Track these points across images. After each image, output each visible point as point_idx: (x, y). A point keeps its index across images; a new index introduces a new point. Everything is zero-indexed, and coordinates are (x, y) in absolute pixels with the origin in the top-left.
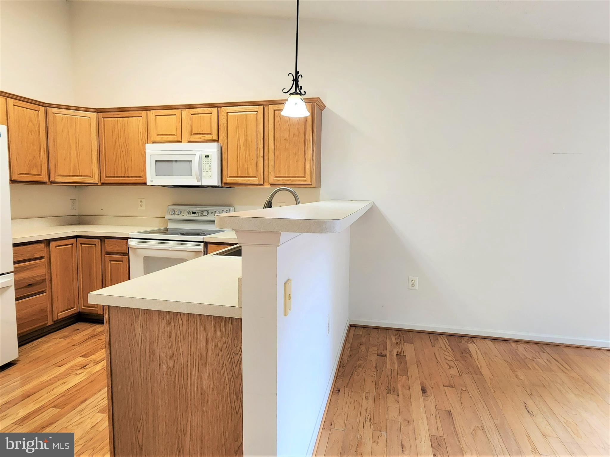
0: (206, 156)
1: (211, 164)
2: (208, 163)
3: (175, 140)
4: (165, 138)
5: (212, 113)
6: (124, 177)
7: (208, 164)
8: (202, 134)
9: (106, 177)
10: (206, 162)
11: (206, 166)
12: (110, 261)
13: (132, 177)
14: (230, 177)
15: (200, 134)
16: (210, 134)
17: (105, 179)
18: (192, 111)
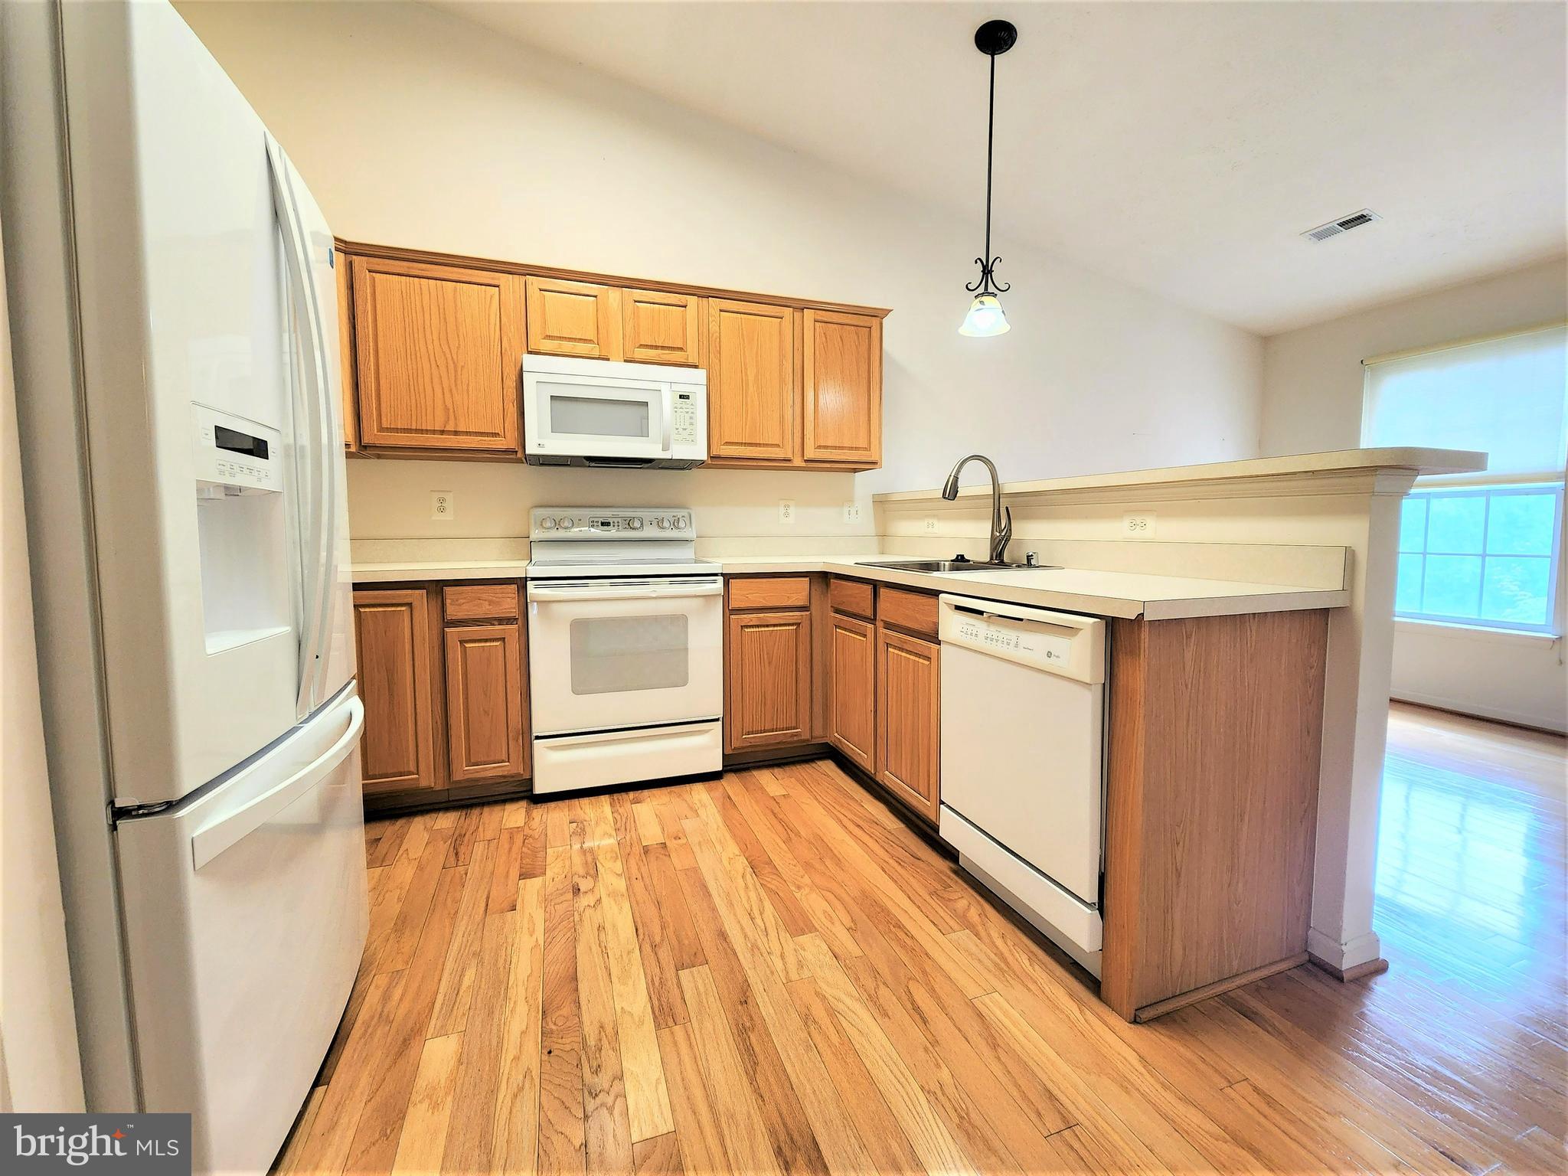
0: (681, 397)
1: (692, 413)
2: (687, 410)
3: (596, 353)
4: (567, 347)
5: (685, 306)
6: (442, 432)
7: (687, 413)
8: (663, 348)
9: (381, 429)
10: (681, 408)
11: (682, 419)
12: (462, 642)
13: (467, 433)
14: (727, 443)
15: (656, 347)
16: (681, 349)
17: (375, 435)
18: (638, 294)
